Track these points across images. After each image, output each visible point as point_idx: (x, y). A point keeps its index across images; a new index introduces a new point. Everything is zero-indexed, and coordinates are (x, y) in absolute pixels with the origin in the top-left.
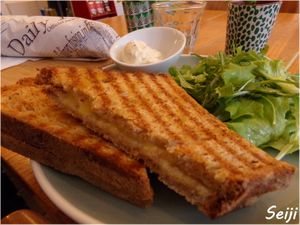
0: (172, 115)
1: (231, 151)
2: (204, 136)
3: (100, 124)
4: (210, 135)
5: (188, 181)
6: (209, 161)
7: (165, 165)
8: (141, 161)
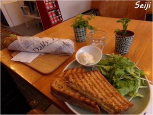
0: (102, 89)
1: (118, 100)
2: (111, 95)
3: (85, 93)
4: (113, 95)
5: (108, 108)
6: (113, 104)
7: (103, 104)
8: (96, 103)
